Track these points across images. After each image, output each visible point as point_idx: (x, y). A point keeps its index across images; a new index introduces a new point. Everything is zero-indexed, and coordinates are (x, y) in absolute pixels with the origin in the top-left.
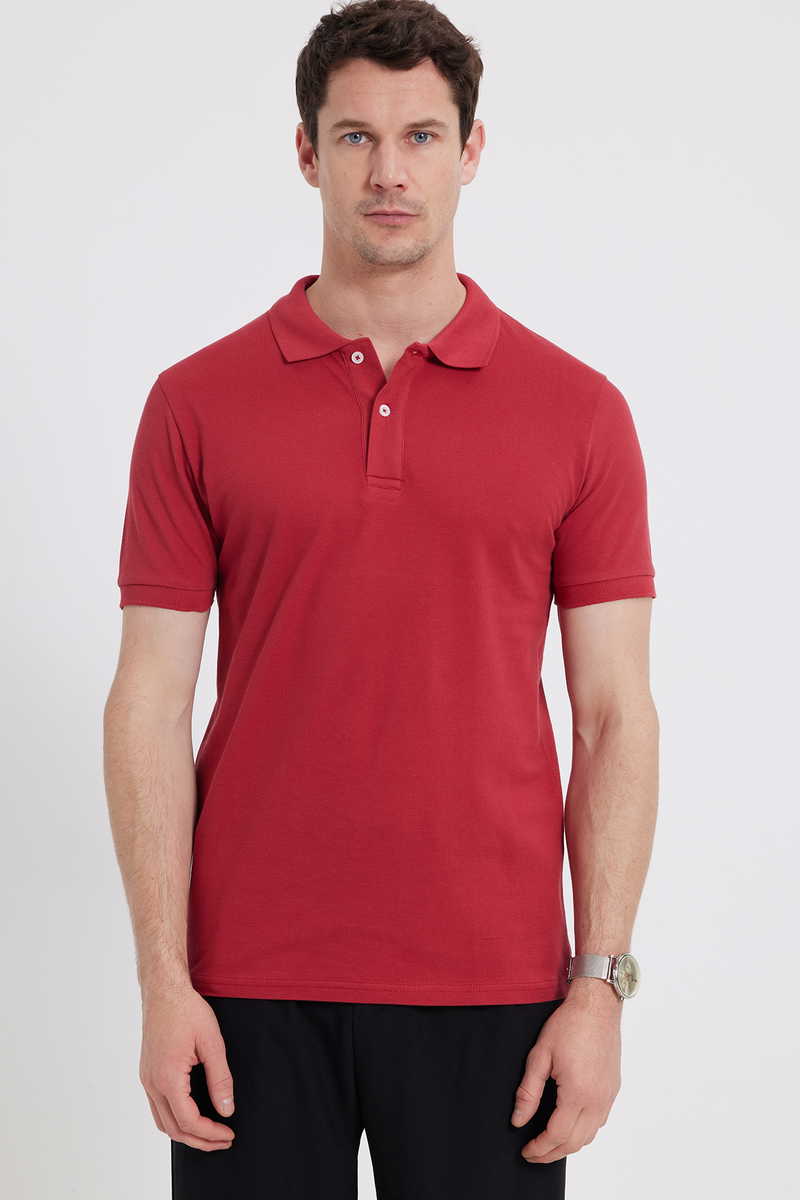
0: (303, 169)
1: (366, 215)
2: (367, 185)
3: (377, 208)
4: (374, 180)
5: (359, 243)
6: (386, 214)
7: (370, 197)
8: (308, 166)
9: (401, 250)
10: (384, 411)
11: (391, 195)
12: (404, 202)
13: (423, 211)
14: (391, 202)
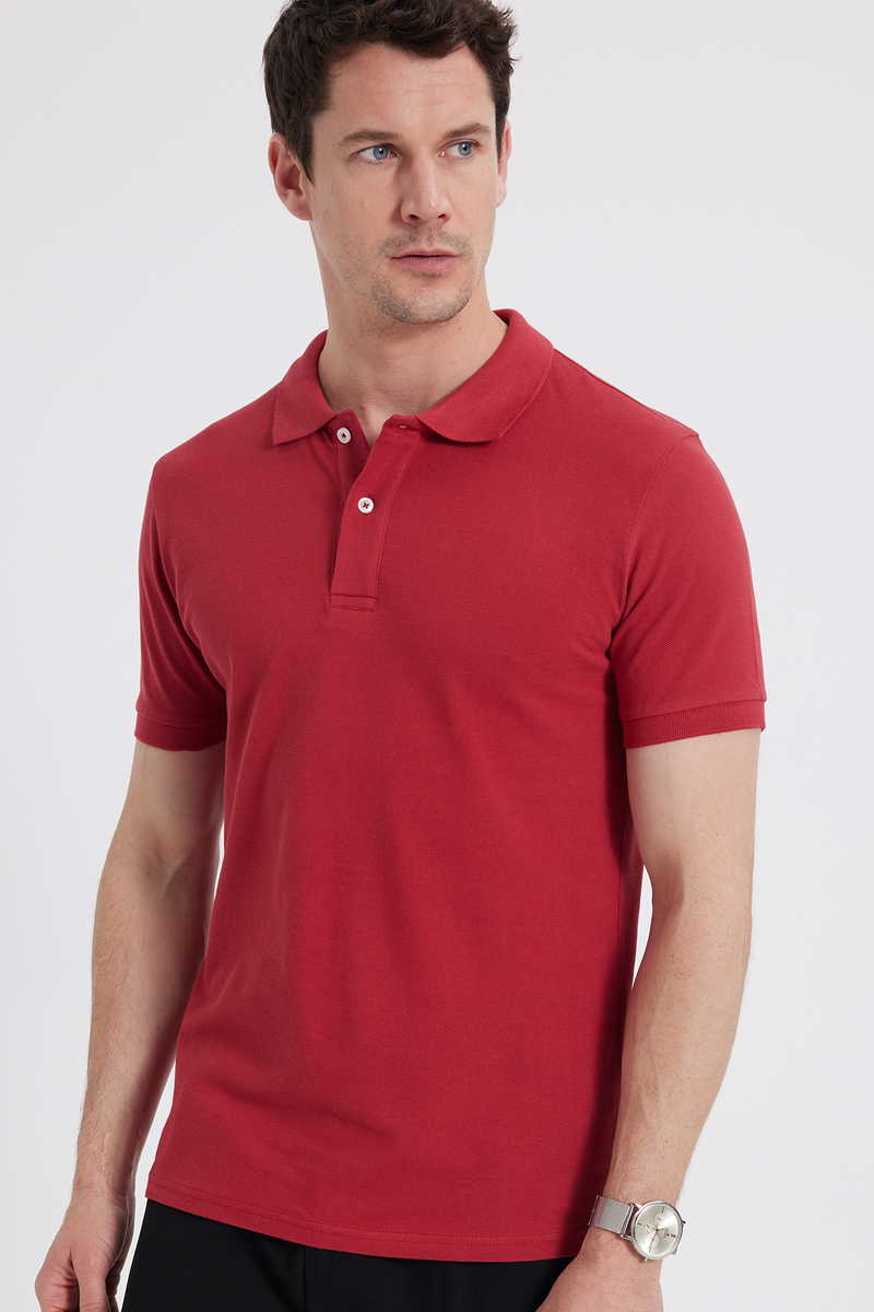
0: (283, 196)
1: (393, 258)
2: (396, 216)
3: (411, 248)
4: (408, 209)
5: (380, 295)
6: (421, 256)
7: (399, 232)
8: (291, 193)
9: (440, 306)
10: (366, 505)
11: (430, 230)
12: (444, 236)
13: (467, 248)
14: (430, 238)
